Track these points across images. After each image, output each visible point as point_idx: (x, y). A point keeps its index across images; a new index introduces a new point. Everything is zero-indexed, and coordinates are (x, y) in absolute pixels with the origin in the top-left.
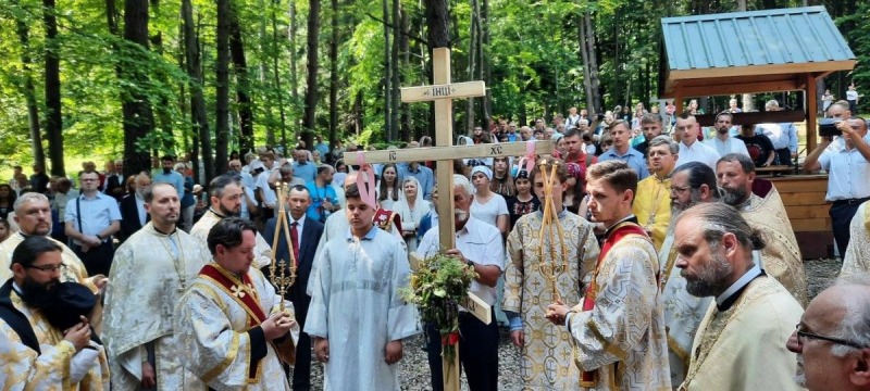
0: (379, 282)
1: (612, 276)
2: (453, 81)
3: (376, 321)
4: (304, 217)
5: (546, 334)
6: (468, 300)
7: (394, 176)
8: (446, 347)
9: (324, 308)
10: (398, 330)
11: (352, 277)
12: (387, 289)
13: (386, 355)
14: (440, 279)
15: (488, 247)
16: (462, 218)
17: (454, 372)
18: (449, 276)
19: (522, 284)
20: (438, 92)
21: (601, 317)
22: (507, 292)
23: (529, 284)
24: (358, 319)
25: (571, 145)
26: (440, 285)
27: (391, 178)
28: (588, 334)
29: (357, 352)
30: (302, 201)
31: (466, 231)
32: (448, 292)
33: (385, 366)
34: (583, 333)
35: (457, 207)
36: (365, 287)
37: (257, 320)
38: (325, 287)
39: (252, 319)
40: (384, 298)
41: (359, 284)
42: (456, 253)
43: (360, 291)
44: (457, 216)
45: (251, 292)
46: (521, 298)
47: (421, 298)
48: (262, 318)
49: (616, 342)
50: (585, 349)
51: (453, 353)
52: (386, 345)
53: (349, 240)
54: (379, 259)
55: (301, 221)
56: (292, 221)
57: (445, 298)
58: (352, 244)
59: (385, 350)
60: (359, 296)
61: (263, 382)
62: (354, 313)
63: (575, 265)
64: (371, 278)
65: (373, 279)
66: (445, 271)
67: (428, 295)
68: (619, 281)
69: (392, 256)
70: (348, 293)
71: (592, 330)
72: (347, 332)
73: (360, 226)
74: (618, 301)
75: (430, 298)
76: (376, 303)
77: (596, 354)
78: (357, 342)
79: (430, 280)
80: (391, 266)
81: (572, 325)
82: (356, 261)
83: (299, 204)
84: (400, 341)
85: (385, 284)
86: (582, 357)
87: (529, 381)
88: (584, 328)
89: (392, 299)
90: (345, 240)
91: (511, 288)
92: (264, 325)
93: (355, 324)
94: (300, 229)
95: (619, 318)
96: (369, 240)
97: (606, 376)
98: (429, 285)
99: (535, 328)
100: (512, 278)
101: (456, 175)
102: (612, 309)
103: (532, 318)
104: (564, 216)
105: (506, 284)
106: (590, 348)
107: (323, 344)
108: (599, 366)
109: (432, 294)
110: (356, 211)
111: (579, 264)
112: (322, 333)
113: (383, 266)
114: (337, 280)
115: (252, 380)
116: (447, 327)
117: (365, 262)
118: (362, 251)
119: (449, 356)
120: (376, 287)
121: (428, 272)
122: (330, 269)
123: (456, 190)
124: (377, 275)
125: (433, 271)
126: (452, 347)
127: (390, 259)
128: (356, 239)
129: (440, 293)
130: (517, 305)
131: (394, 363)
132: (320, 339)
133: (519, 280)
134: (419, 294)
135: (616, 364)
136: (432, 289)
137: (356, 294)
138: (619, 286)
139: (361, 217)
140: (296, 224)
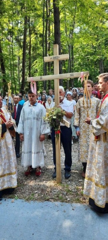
0: (38, 118)
1: (104, 106)
2: (59, 55)
3: (37, 129)
4: (18, 104)
5: (87, 131)
6: (63, 121)
7: (45, 98)
8: (56, 134)
9: (22, 125)
10: (44, 132)
11: (30, 116)
12: (40, 120)
13: (40, 139)
14: (55, 114)
15: (69, 107)
16: (62, 98)
17: (59, 141)
18: (57, 113)
19: (80, 118)
20: (55, 58)
21: (101, 119)
22: (75, 120)
23: (82, 117)
24: (32, 128)
25: (96, 87)
26: (55, 115)
27: (44, 98)
28: (97, 124)
29: (32, 138)
30: (17, 99)
31: (63, 103)
32: (57, 117)
33: (40, 142)
34: (95, 124)
35: (60, 95)
36: (34, 119)
37: (4, 122)
38: (23, 120)
39: (3, 122)
40: (39, 122)
41: (32, 118)
42: (59, 107)
43: (32, 120)
44: (60, 98)
45: (3, 115)
46: (79, 122)
47: (49, 119)
48: (5, 121)
49: (105, 126)
50: (96, 129)
51: (58, 136)
52: (40, 136)
53: (30, 106)
54: (38, 111)
55: (17, 105)
56: (15, 105)
57: (56, 119)
58: (30, 107)
59: (40, 137)
60: (32, 121)
61: (5, 139)
62: (31, 126)
63: (95, 111)
64: (36, 116)
65: (36, 117)
66: (56, 111)
67: (51, 118)
68: (106, 108)
69: (42, 110)
70: (29, 121)
71: (98, 123)
72: (29, 132)
73: (32, 102)
74: (106, 114)
75: (52, 119)
76: (37, 123)
77: (99, 130)
78: (32, 135)
79: (52, 114)
80: (42, 113)
81: (92, 123)
82: (31, 111)
83: (16, 100)
84: (44, 134)
85: (40, 118)
86: (95, 131)
87: (82, 146)
88: (95, 123)
89: (42, 123)
90: (28, 106)
91: (76, 119)
92: (6, 123)
93: (31, 129)
94: (17, 107)
95: (106, 118)
96: (35, 106)
97: (102, 137)
98: (51, 115)
99: (83, 130)
100: (76, 116)
101: (60, 86)
102: (104, 116)
103: (83, 127)
104: (92, 97)
105: (75, 118)
106: (97, 128)
107: (22, 136)
108: (100, 134)
109: (52, 118)
110: (31, 97)
111: (97, 111)
112: (22, 132)
113: (39, 113)
114: (26, 117)
115: (2, 138)
116: (57, 128)
117: (34, 112)
118: (33, 109)
119: (57, 137)
120: (37, 119)
121: (51, 112)
122: (24, 114)
123: (60, 90)
124: (38, 115)
125: (53, 112)
126: (58, 134)
127: (41, 111)
128: (32, 105)
129: (55, 117)
130: (78, 123)
131: (42, 141)
132: (21, 134)
133: (79, 117)
134: (49, 118)
135: (106, 133)
136: (52, 116)
137: (31, 121)
138: (106, 109)
139: (33, 99)
140: (16, 106)
